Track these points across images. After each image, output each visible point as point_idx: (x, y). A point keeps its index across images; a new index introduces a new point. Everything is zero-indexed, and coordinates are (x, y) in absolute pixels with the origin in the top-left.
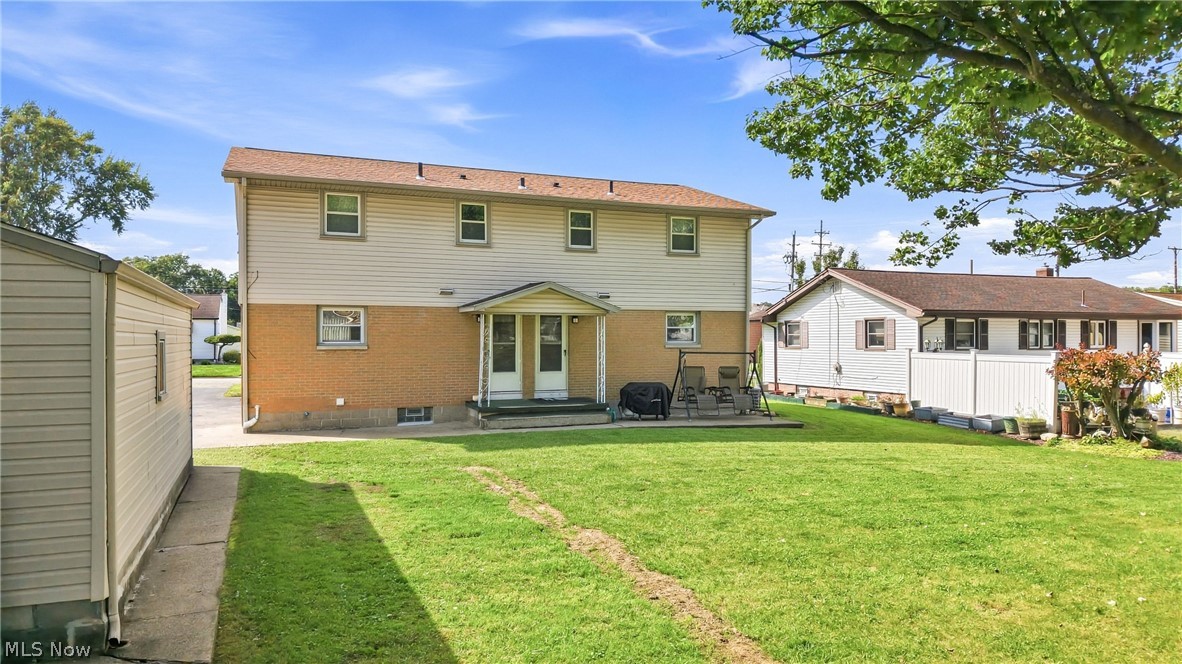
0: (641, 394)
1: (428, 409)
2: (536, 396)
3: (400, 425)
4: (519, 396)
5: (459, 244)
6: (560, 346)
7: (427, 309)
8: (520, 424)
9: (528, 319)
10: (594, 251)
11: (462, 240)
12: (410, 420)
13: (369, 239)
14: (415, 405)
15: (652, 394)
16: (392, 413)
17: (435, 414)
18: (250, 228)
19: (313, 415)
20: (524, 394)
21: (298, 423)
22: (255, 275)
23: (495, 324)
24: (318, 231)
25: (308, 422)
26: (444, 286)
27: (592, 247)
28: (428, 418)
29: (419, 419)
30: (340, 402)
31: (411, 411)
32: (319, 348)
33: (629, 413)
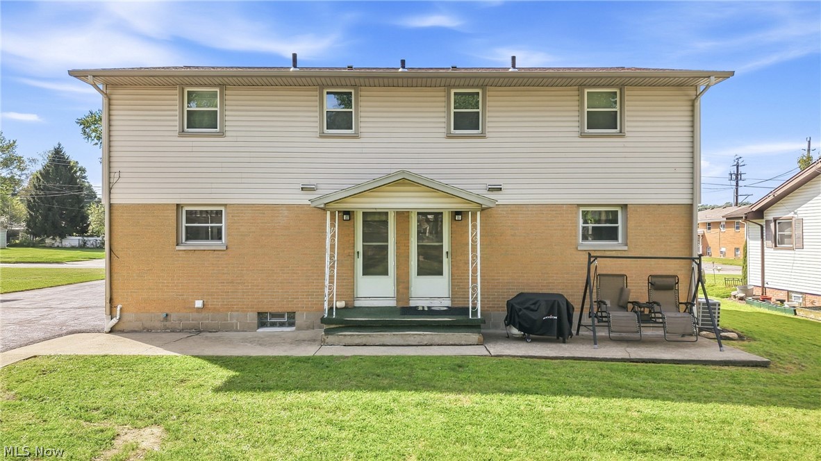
0: (527, 308)
1: (292, 315)
2: (413, 303)
3: (261, 330)
4: (392, 303)
5: (323, 136)
6: (441, 247)
7: (289, 207)
8: (364, 340)
9: (403, 216)
10: (483, 136)
11: (326, 131)
12: (273, 325)
13: (227, 134)
14: (275, 309)
15: (543, 309)
16: (252, 317)
17: (299, 320)
18: (112, 128)
19: (173, 317)
20: (398, 301)
21: (158, 324)
22: (117, 175)
23: (364, 222)
24: (177, 128)
25: (168, 324)
26: (306, 182)
27: (480, 131)
28: (292, 324)
29: (282, 325)
30: (199, 304)
31: (273, 315)
32: (178, 248)
33: (515, 331)
